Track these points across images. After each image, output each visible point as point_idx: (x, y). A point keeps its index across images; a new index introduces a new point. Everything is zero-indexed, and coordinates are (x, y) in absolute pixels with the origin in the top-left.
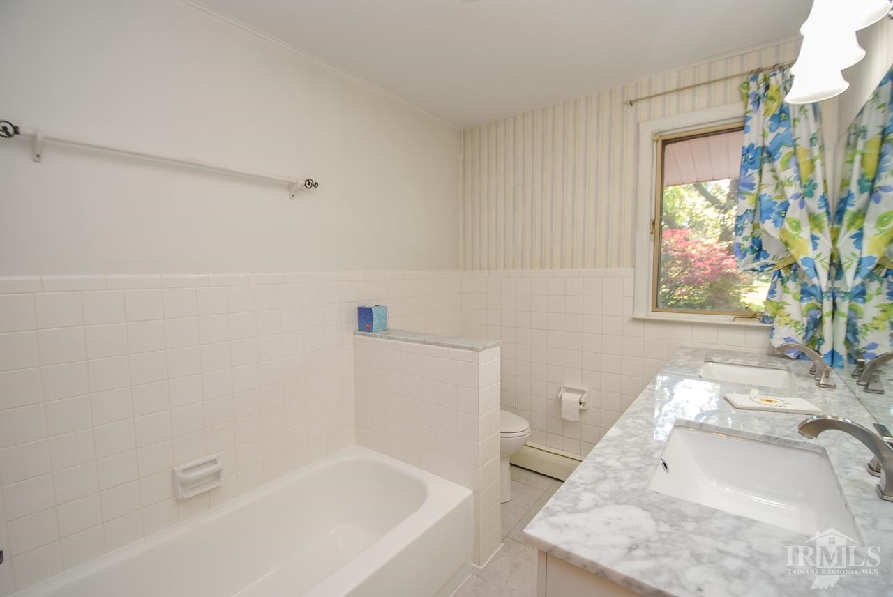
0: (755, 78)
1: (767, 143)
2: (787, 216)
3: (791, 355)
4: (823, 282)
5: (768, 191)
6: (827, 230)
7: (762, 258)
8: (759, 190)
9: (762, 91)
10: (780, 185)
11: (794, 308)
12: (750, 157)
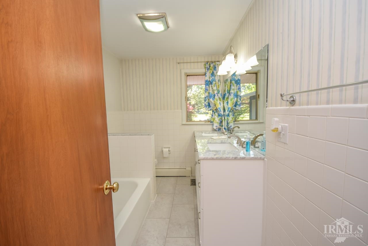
0: (207, 63)
1: (210, 80)
2: (215, 98)
3: (217, 130)
4: (222, 113)
5: (211, 91)
6: (222, 101)
7: (210, 107)
8: (209, 91)
9: (209, 67)
10: (213, 91)
11: (217, 119)
12: (207, 83)
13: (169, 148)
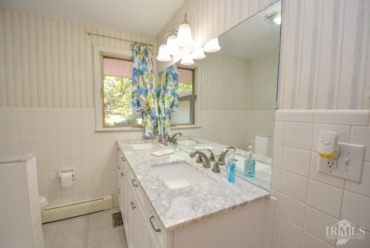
0: (136, 44)
1: (141, 69)
2: (148, 94)
3: (150, 138)
4: (157, 114)
5: (141, 85)
6: (156, 99)
7: (139, 107)
8: (138, 84)
9: (138, 50)
10: (145, 84)
11: (150, 124)
12: (135, 72)
13: (72, 170)
